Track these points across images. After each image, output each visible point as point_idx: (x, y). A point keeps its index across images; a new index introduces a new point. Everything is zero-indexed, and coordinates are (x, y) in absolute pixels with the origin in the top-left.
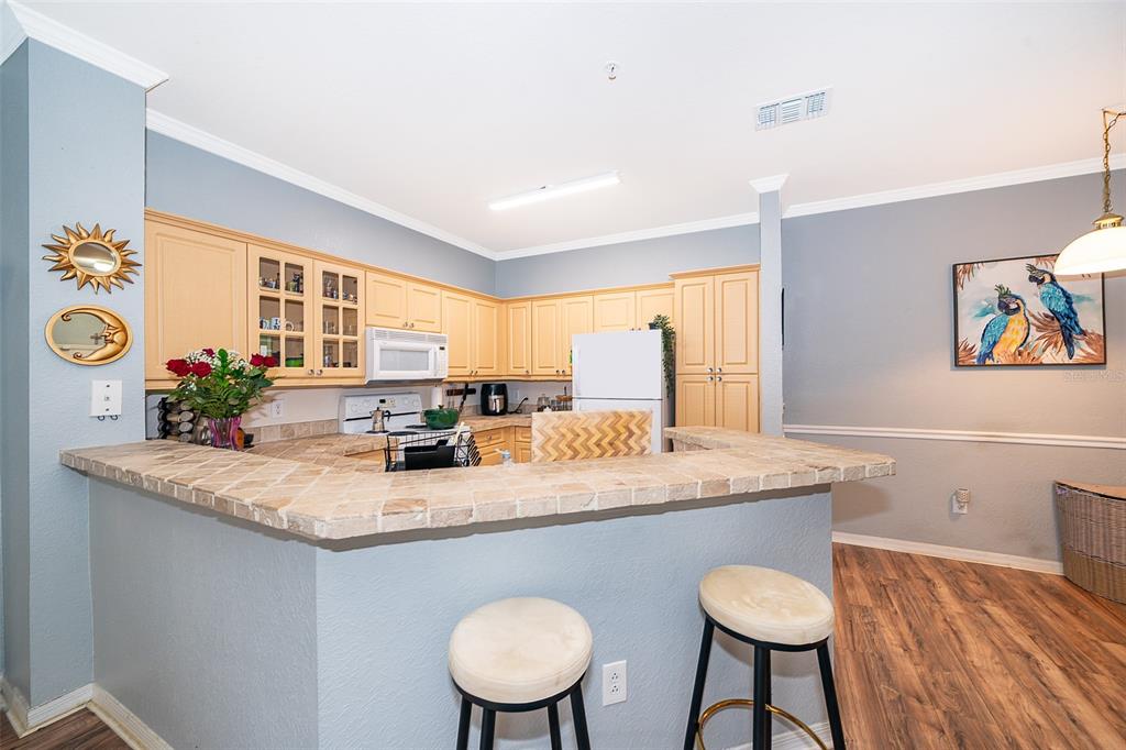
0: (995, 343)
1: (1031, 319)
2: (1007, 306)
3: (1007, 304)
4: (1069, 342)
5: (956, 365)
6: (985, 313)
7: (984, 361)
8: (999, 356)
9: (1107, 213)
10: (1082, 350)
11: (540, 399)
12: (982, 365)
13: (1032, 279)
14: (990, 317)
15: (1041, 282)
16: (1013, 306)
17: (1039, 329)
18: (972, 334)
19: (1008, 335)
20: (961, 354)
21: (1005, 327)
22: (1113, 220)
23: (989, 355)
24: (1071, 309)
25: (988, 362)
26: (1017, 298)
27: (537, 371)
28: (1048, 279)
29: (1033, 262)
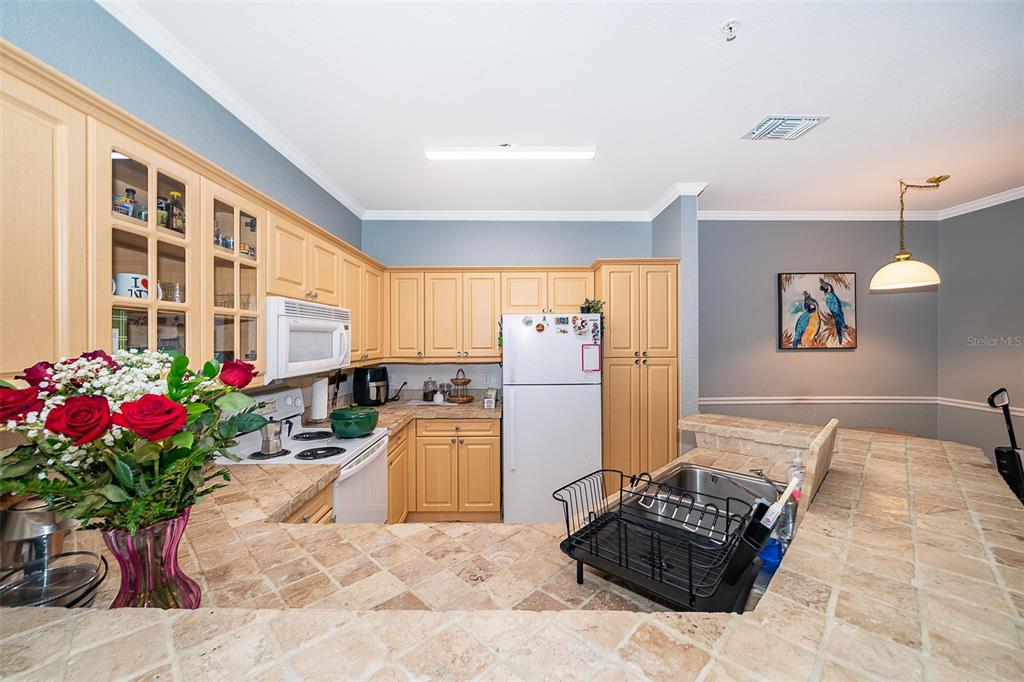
0: (802, 333)
1: (822, 317)
2: (809, 307)
3: (809, 306)
4: (839, 333)
5: (780, 347)
6: (797, 311)
7: (796, 346)
8: (805, 342)
9: (902, 250)
10: (847, 339)
11: (426, 384)
12: (795, 349)
13: (822, 288)
14: (800, 314)
15: (826, 291)
16: (812, 307)
17: (825, 324)
18: (790, 326)
19: (809, 327)
20: (784, 340)
21: (808, 321)
22: (906, 256)
23: (798, 341)
24: (840, 310)
25: (799, 346)
26: (814, 301)
27: (431, 352)
28: (829, 290)
29: (822, 276)
